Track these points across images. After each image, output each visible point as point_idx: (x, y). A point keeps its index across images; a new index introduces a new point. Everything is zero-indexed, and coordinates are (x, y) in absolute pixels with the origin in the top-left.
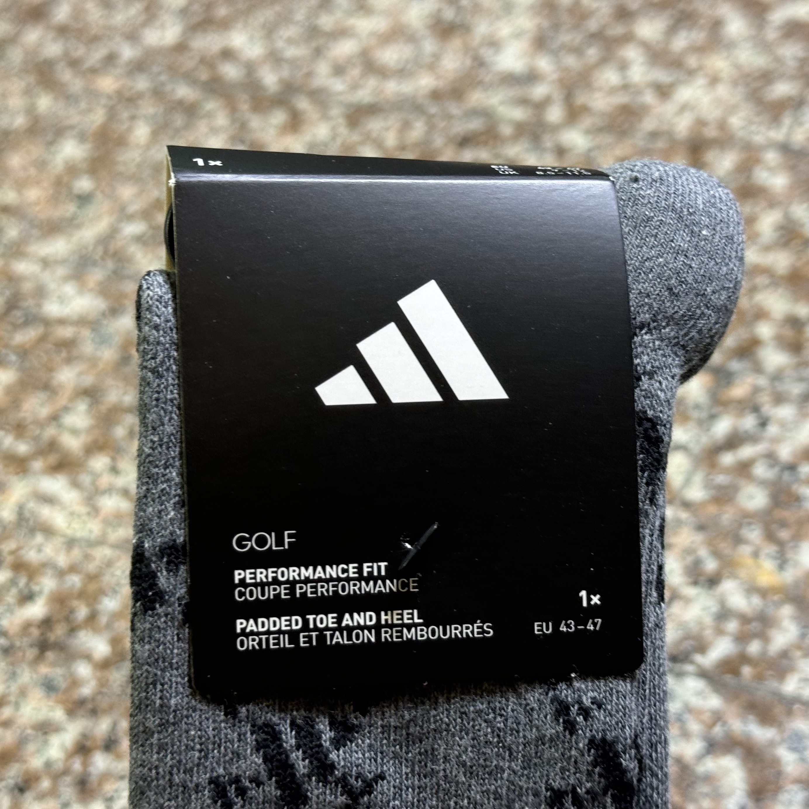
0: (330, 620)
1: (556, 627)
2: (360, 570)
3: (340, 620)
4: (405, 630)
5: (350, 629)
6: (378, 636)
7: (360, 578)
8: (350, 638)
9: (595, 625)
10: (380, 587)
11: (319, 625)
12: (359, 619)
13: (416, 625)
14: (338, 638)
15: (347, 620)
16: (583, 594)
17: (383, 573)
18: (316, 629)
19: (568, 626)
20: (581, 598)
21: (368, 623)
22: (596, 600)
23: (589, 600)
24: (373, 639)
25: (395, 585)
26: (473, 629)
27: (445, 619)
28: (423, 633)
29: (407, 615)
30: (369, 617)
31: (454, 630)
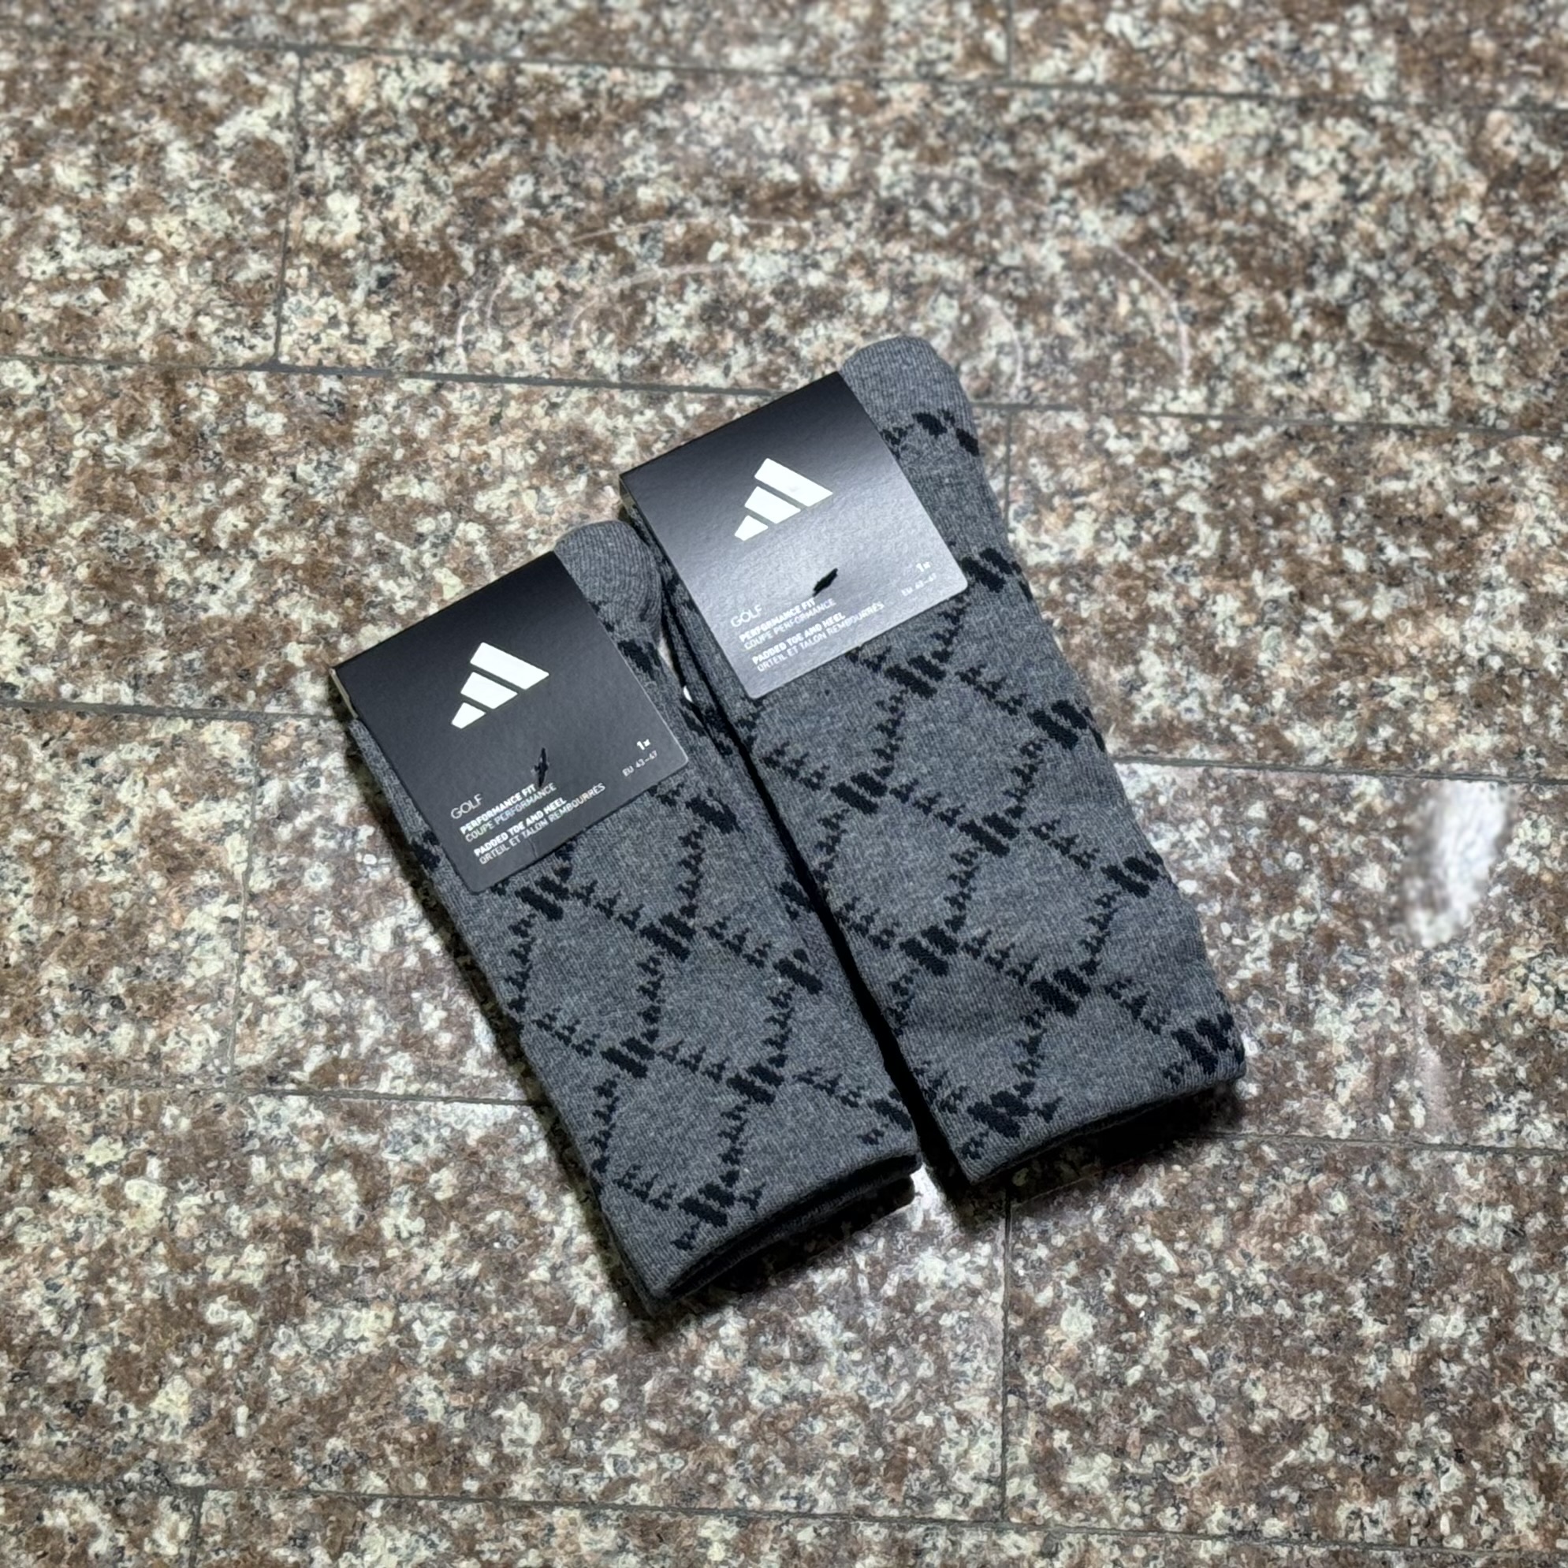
0: (521, 827)
1: (634, 767)
2: (522, 795)
3: (525, 824)
4: (560, 811)
5: (533, 825)
6: (548, 820)
7: (525, 798)
8: (535, 829)
9: (654, 755)
10: (536, 798)
11: (516, 832)
12: (534, 818)
13: (564, 805)
14: (529, 833)
15: (528, 822)
16: (639, 744)
17: (534, 790)
18: (516, 834)
19: (641, 763)
20: (639, 747)
21: (541, 817)
22: (647, 743)
23: (644, 745)
24: (547, 823)
25: (543, 793)
26: (593, 792)
27: (577, 795)
28: (569, 807)
29: (557, 803)
30: (539, 814)
31: (585, 796)
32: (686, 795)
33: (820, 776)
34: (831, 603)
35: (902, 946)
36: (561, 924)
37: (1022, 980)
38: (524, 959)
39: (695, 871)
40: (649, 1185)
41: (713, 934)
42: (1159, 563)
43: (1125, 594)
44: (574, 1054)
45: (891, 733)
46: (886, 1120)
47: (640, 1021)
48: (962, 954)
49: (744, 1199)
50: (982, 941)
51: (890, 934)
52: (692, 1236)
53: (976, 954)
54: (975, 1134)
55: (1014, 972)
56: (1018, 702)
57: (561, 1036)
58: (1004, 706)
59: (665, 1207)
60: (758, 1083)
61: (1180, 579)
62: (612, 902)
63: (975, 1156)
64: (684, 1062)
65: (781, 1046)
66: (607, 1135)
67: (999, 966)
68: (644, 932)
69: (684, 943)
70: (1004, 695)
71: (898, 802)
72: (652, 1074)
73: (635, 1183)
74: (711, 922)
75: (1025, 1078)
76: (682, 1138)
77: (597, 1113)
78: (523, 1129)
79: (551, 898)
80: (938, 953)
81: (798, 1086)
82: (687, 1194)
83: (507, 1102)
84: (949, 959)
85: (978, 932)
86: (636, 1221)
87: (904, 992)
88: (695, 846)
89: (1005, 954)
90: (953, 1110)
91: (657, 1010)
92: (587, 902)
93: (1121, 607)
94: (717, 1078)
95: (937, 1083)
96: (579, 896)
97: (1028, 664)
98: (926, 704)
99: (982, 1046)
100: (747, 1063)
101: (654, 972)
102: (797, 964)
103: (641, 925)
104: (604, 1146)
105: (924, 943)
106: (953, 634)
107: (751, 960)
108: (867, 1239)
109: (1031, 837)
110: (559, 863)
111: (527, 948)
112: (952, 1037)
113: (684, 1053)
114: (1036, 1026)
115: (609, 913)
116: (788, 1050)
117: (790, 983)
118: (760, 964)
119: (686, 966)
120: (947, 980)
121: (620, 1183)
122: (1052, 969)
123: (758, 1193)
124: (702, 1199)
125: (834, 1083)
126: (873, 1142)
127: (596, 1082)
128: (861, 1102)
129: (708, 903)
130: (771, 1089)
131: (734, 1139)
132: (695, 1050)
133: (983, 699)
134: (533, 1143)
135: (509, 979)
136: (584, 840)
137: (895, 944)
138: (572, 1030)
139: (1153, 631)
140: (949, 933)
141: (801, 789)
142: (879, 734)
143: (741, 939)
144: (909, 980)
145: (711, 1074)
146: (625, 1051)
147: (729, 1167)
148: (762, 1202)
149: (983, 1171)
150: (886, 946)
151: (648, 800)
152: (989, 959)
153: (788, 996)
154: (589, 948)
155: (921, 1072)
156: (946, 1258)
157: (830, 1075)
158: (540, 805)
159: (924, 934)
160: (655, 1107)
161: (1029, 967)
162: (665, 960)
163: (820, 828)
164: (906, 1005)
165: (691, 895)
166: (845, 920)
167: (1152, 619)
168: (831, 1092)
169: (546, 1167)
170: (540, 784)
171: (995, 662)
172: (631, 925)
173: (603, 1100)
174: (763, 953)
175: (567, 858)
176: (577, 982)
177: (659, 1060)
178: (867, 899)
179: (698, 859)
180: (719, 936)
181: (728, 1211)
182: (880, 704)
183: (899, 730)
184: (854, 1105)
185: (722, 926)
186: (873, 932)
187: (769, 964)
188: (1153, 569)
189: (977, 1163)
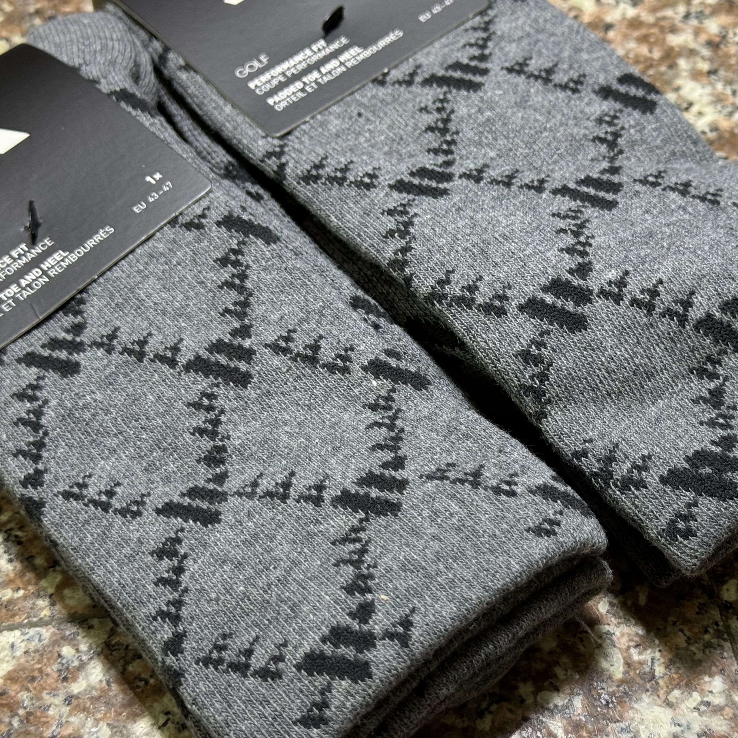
0: (14, 288)
1: (147, 202)
2: (11, 257)
3: (19, 285)
4: (62, 263)
5: (29, 285)
6: (48, 276)
7: (15, 260)
8: (32, 288)
9: (168, 186)
10: (30, 256)
11: (9, 295)
12: (30, 277)
13: (66, 257)
14: (25, 294)
15: (23, 283)
16: (148, 179)
17: (27, 249)
18: (8, 298)
19: (153, 197)
20: (149, 182)
21: (38, 275)
22: (158, 176)
23: (154, 179)
24: (47, 280)
25: (38, 249)
26: (101, 235)
27: (81, 243)
28: (73, 257)
29: (57, 256)
30: (36, 272)
31: (90, 244)
32: (214, 216)
33: (372, 176)
34: (344, 41)
35: (521, 308)
36: (79, 379)
37: (683, 320)
38: (36, 426)
39: (241, 289)
40: (249, 653)
41: (276, 348)
42: (669, 13)
43: (644, 39)
44: (118, 520)
45: (444, 131)
46: (559, 505)
47: (202, 469)
48: (599, 303)
49: (390, 635)
50: (621, 283)
51: (502, 298)
52: (324, 705)
53: (618, 299)
54: (680, 505)
55: (669, 313)
56: (578, 82)
57: (96, 503)
58: (564, 87)
59: (277, 675)
60: (374, 493)
61: (694, 22)
62: (143, 343)
63: (688, 533)
64: (270, 494)
65: (395, 448)
66: (178, 604)
67: (650, 308)
68: (188, 367)
69: (243, 366)
70: (560, 77)
71: (471, 184)
72: (227, 517)
73: (228, 656)
74: (271, 338)
75: (721, 432)
76: (283, 581)
77: (161, 581)
78: (67, 651)
79: (63, 355)
80: (570, 306)
81: (430, 486)
82: (306, 647)
83: (42, 623)
84: (586, 309)
85: (613, 274)
86: (239, 705)
87: (537, 360)
88: (236, 264)
89: (654, 293)
90: (640, 484)
91: (222, 449)
92: (109, 350)
93: (644, 50)
94: (318, 501)
95: (610, 459)
96: (99, 345)
97: (577, 50)
98: (475, 97)
99: (653, 411)
100: (352, 475)
101: (210, 408)
102: (393, 362)
103: (182, 360)
104: (176, 619)
105: (549, 299)
106: (486, 40)
107: (332, 368)
108: (559, 700)
109: (638, 187)
110: (69, 320)
111: (38, 413)
112: (611, 408)
113: (265, 484)
114: (712, 376)
115: (140, 356)
116: (404, 450)
117: (388, 384)
118: (345, 370)
119: (251, 393)
120: (588, 335)
121: (207, 661)
122: (716, 301)
123: (407, 623)
124: (328, 649)
125: (477, 474)
126: (549, 533)
127: (152, 545)
128: (519, 489)
129: (264, 319)
130: (393, 496)
131: (357, 564)
132: (280, 478)
133: (539, 84)
134: (82, 666)
135: (19, 453)
136: (96, 289)
137: (512, 307)
138: (110, 494)
139: (683, 63)
140: (576, 282)
141: (353, 192)
142: (430, 135)
143: (315, 348)
144: (540, 345)
145: (308, 498)
146: (187, 501)
147: (359, 598)
148: (415, 633)
149: (703, 553)
150: (501, 312)
151: (169, 232)
152: (635, 302)
153: (388, 398)
154: (119, 399)
155: (584, 453)
156: (669, 704)
157: (470, 467)
158: (36, 262)
159: (545, 289)
160: (237, 554)
161: (687, 304)
162: (221, 391)
163: (385, 218)
164: (543, 377)
165: (241, 316)
166: (442, 297)
167: (679, 54)
168: (476, 484)
169: (103, 693)
170: (33, 241)
171: (540, 54)
172: (172, 363)
173: (166, 563)
174: (345, 359)
175: (77, 313)
176: (112, 442)
177: (233, 501)
178: (463, 268)
179: (243, 277)
180: (285, 351)
181: (369, 655)
182: (424, 110)
183: (452, 127)
184: (512, 494)
185: (288, 339)
186: (480, 300)
187: (356, 367)
188: (664, 18)
189: (693, 543)
